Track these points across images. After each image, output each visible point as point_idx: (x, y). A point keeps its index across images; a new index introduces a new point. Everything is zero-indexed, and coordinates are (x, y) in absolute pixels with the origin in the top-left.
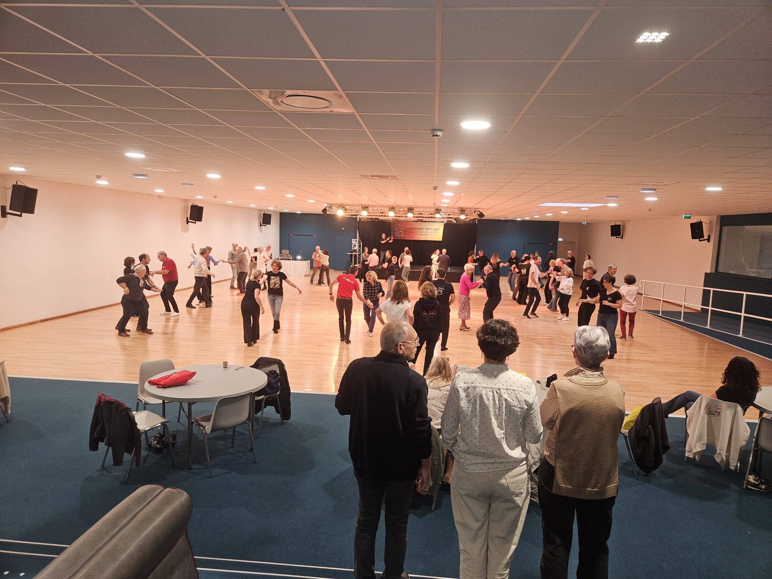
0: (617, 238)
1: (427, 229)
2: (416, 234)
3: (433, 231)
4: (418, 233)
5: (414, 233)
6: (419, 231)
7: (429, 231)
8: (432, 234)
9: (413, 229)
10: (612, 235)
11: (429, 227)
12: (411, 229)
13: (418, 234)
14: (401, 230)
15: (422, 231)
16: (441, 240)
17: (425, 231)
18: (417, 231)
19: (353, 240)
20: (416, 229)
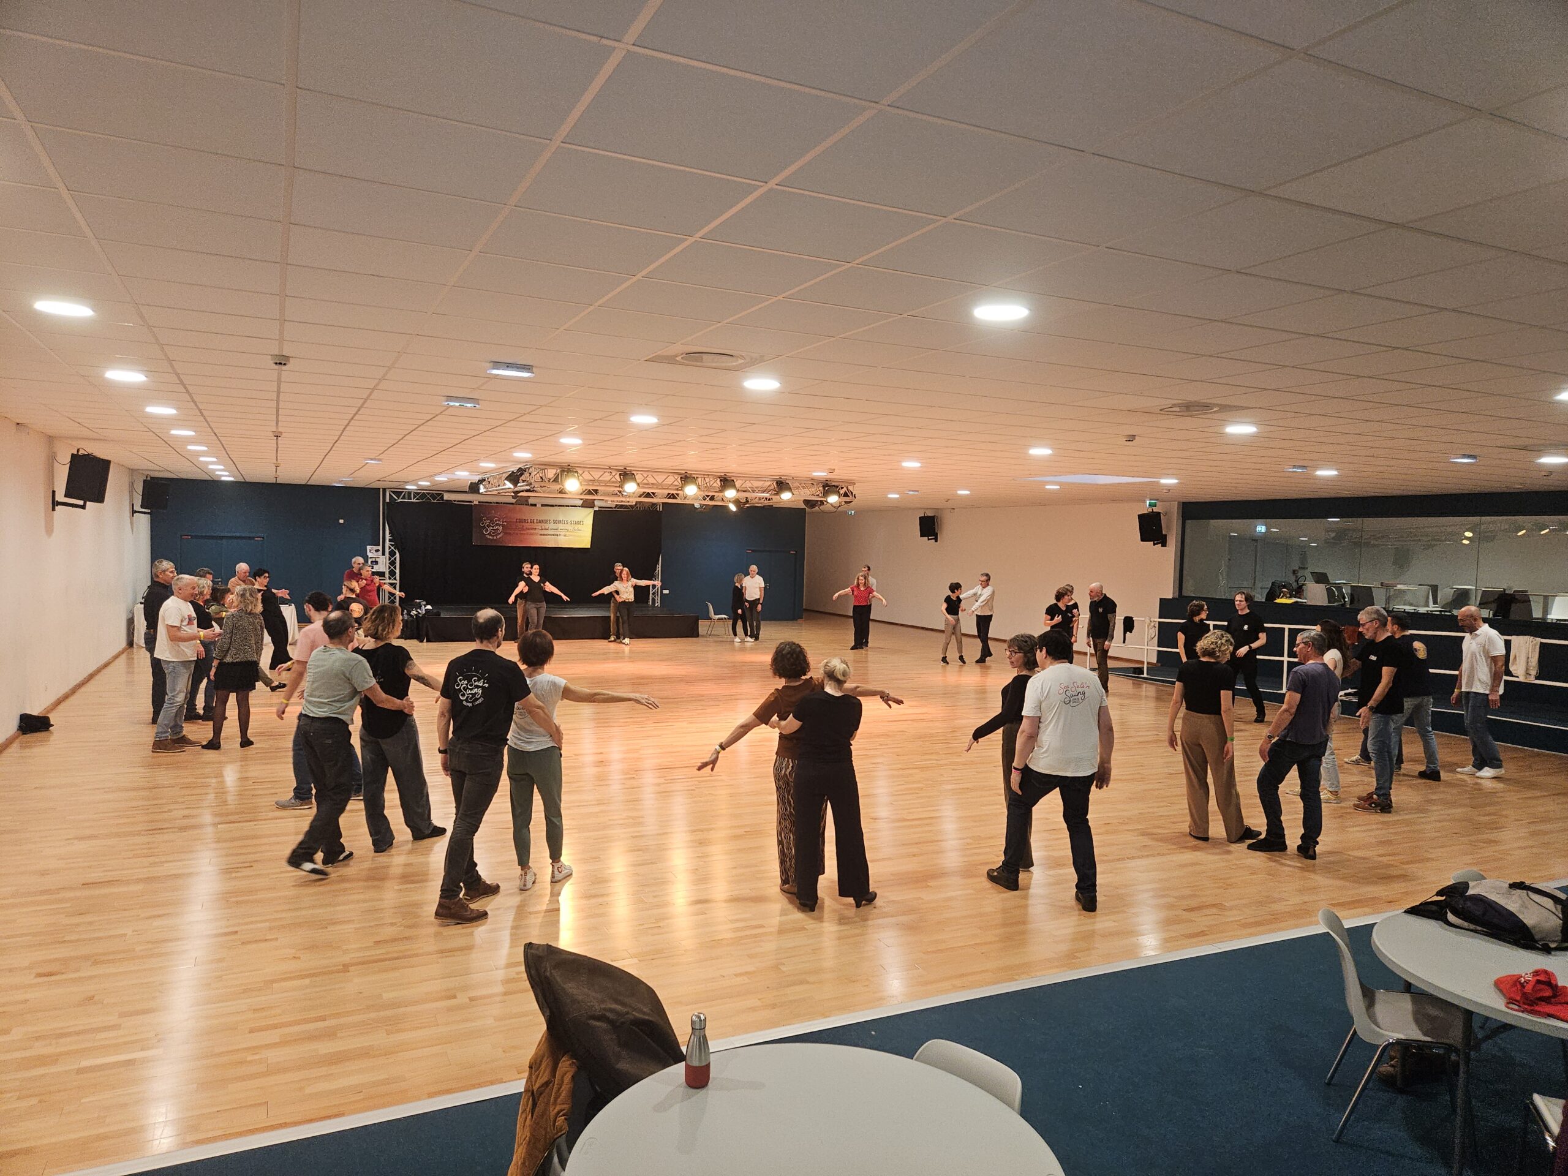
0: (929, 539)
1: (556, 522)
2: (532, 534)
3: (569, 527)
4: (536, 531)
5: (528, 531)
6: (539, 526)
7: (561, 526)
8: (567, 533)
9: (525, 521)
10: (922, 536)
11: (561, 519)
12: (521, 521)
13: (537, 534)
14: (497, 525)
15: (547, 526)
16: (589, 547)
17: (552, 525)
18: (534, 525)
19: (369, 547)
20: (532, 522)
